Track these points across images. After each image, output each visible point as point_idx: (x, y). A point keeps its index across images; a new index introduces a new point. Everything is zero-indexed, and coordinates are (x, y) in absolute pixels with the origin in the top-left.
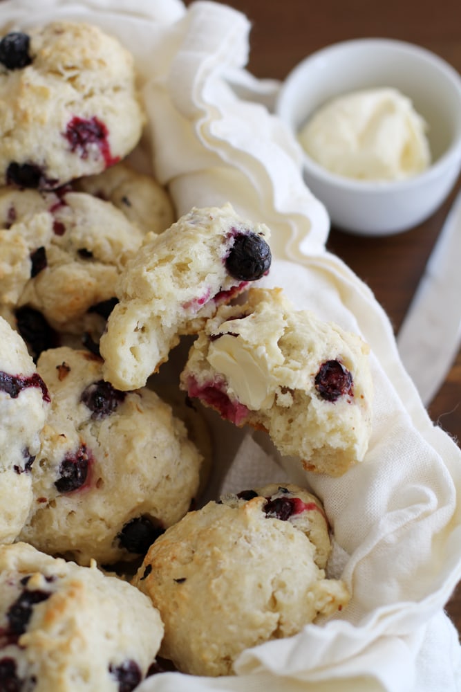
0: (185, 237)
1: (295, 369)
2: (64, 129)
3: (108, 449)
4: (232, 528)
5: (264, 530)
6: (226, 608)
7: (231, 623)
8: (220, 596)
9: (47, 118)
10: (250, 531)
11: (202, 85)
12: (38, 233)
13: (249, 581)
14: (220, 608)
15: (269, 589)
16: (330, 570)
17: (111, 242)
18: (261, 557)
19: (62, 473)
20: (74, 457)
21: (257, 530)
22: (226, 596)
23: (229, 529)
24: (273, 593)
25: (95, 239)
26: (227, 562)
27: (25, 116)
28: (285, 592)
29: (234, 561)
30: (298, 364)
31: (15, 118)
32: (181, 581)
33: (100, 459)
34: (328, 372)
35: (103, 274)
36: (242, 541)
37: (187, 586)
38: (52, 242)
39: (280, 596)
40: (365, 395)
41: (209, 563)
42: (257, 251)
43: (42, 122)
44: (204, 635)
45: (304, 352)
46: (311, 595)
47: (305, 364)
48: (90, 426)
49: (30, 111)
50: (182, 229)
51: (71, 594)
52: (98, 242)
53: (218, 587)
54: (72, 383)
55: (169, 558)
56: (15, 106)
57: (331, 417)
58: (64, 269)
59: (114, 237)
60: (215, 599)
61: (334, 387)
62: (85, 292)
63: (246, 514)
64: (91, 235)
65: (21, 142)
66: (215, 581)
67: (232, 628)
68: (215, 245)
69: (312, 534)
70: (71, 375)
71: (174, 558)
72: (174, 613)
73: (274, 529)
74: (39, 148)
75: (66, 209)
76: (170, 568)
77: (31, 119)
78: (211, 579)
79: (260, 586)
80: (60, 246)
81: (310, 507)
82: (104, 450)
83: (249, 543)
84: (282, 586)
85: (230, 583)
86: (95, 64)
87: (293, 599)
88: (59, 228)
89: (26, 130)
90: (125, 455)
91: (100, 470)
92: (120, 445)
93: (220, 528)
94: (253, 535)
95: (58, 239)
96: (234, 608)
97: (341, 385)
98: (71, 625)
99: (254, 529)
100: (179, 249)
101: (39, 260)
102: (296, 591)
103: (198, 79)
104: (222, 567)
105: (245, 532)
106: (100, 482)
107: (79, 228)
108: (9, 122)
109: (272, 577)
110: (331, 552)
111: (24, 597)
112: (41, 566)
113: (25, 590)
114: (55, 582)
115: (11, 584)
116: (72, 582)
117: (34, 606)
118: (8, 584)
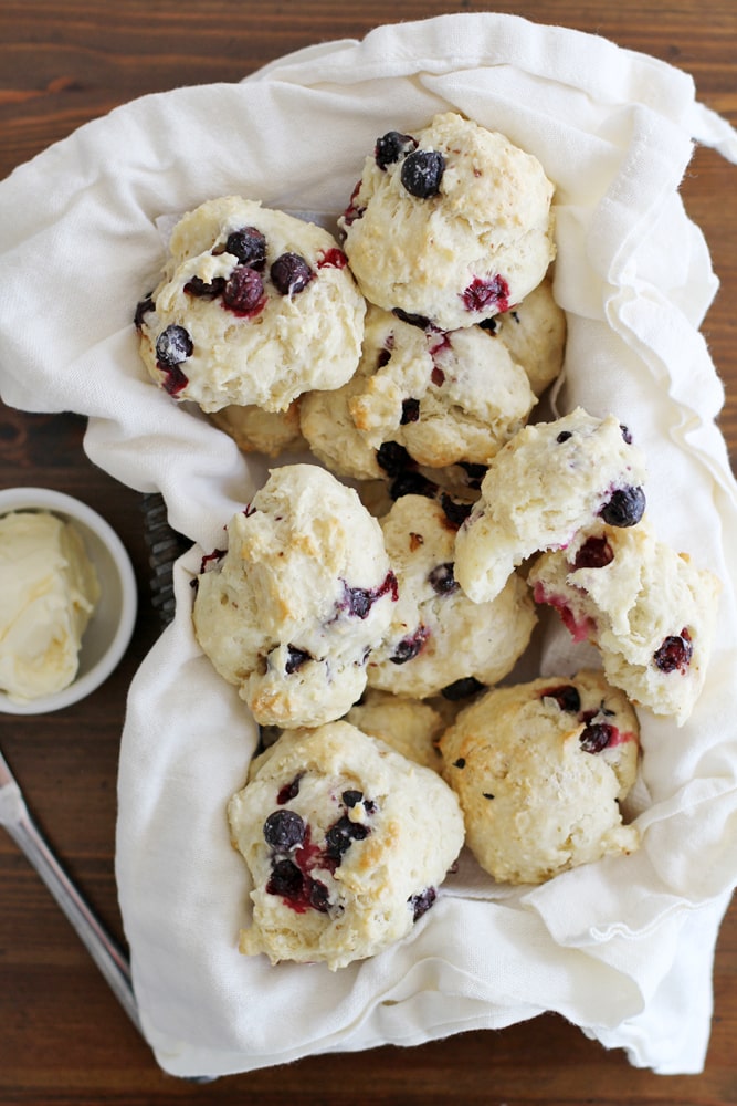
0: (562, 484)
1: (638, 643)
2: (463, 292)
3: (445, 627)
4: (547, 759)
5: (576, 769)
6: (524, 841)
7: (527, 853)
8: (521, 830)
9: (446, 283)
10: (563, 769)
11: (621, 264)
12: (415, 383)
13: (551, 823)
14: (519, 839)
15: (567, 832)
16: (628, 814)
17: (490, 406)
18: (566, 801)
19: (397, 653)
20: (412, 639)
21: (570, 769)
22: (527, 831)
23: (544, 760)
24: (571, 835)
25: (473, 403)
26: (535, 799)
27: (423, 278)
28: (581, 837)
29: (541, 800)
30: (643, 640)
31: (411, 274)
32: (490, 797)
33: (436, 634)
34: (670, 646)
35: (475, 437)
36: (553, 778)
37: (493, 804)
38: (428, 390)
39: (575, 839)
40: (701, 668)
41: (518, 793)
42: (632, 511)
43: (440, 286)
44: (500, 853)
45: (651, 627)
46: (604, 844)
47: (649, 641)
48: (433, 602)
49: (429, 274)
50: (561, 472)
51: (388, 842)
52: (476, 407)
53: (521, 820)
54: (423, 558)
55: (483, 767)
56: (414, 264)
57: (661, 689)
58: (434, 424)
59: (493, 401)
60: (517, 831)
61: (671, 661)
62: (452, 456)
63: (562, 749)
64: (470, 398)
65: (414, 298)
66: (519, 815)
67: (526, 857)
68: (591, 498)
69: (621, 769)
70: (423, 549)
71: (487, 768)
72: (476, 820)
73: (586, 767)
74: (431, 308)
75: (449, 354)
76: (482, 778)
77: (428, 281)
78: (517, 810)
79: (559, 829)
80: (435, 396)
81: (626, 738)
82: (442, 626)
83: (559, 781)
84: (580, 831)
85: (533, 821)
86: (509, 222)
87: (586, 845)
88: (438, 376)
89: (422, 290)
90: (461, 637)
91: (435, 643)
92: (458, 626)
93: (536, 755)
94: (565, 775)
95: (434, 387)
96: (532, 843)
97: (679, 659)
98: (383, 870)
99: (566, 768)
100: (553, 499)
101: (411, 410)
102: (591, 838)
103: (618, 254)
104: (529, 803)
105: (557, 768)
106: (432, 652)
107: (459, 386)
108: (405, 277)
109: (573, 822)
110: (633, 786)
111: (344, 820)
112: (364, 781)
113: (346, 813)
114: (375, 815)
115: (334, 799)
116: (390, 824)
117: (352, 840)
118: (330, 797)
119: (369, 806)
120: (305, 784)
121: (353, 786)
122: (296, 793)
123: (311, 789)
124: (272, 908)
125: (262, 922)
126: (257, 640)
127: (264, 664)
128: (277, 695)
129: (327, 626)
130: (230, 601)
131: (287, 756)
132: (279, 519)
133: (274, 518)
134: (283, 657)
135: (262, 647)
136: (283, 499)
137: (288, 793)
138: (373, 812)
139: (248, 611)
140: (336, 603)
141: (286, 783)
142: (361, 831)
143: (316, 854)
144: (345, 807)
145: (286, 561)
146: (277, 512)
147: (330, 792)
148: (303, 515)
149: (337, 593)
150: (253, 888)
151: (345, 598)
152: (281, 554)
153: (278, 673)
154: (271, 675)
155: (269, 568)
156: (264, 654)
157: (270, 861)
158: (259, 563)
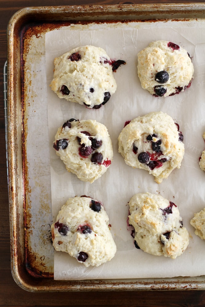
111: (153, 144)
112: (147, 132)
113: (152, 142)
114: (158, 136)
115: (146, 142)
116: (163, 134)
117: (159, 145)
118: (145, 143)
119: (154, 135)
120: (137, 145)
121: (146, 135)
122: (137, 149)
123: (139, 145)
124: (156, 172)
125: (157, 175)
126: (155, 239)
127: (162, 243)
128: (170, 246)
129: (166, 221)
130: (143, 236)
131: (127, 144)
132: (137, 209)
133: (136, 210)
134: (164, 238)
135: (158, 239)
136: (134, 205)
137: (135, 150)
138: (157, 136)
139: (148, 234)
140: (163, 214)
141: (132, 149)
142: (160, 142)
143: (154, 155)
144: (150, 141)
145: (145, 214)
146: (135, 208)
147: (144, 142)
148: (140, 203)
149: (161, 212)
150: (148, 172)
151: (164, 212)
152: (143, 214)
153: (166, 241)
154: (165, 243)
155: (143, 219)
156: (160, 240)
157: (146, 165)
158: (141, 220)
